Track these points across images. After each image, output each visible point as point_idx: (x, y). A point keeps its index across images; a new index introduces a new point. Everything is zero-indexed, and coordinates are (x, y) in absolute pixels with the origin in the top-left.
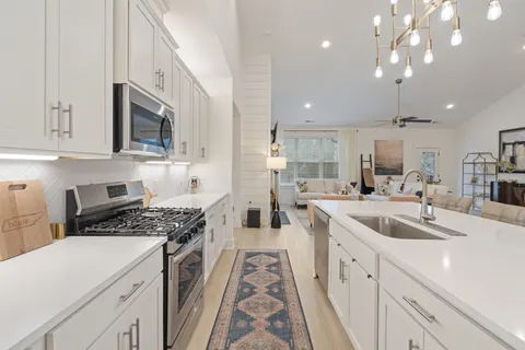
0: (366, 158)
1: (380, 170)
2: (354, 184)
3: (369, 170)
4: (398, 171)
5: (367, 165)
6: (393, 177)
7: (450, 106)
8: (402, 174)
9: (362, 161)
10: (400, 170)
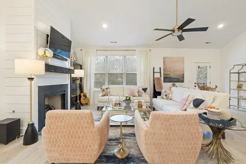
0: (157, 70)
1: (168, 79)
2: (145, 90)
3: (159, 79)
4: (180, 79)
5: (157, 75)
6: (177, 84)
7: (221, 26)
8: (183, 81)
9: (154, 73)
10: (182, 79)
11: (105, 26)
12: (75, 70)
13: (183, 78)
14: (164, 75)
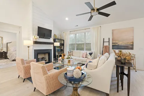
2: (91, 54)
8: (132, 49)
9: (104, 42)
10: (131, 46)
11: (67, 19)
12: (54, 43)
13: (133, 45)
14: (112, 44)
